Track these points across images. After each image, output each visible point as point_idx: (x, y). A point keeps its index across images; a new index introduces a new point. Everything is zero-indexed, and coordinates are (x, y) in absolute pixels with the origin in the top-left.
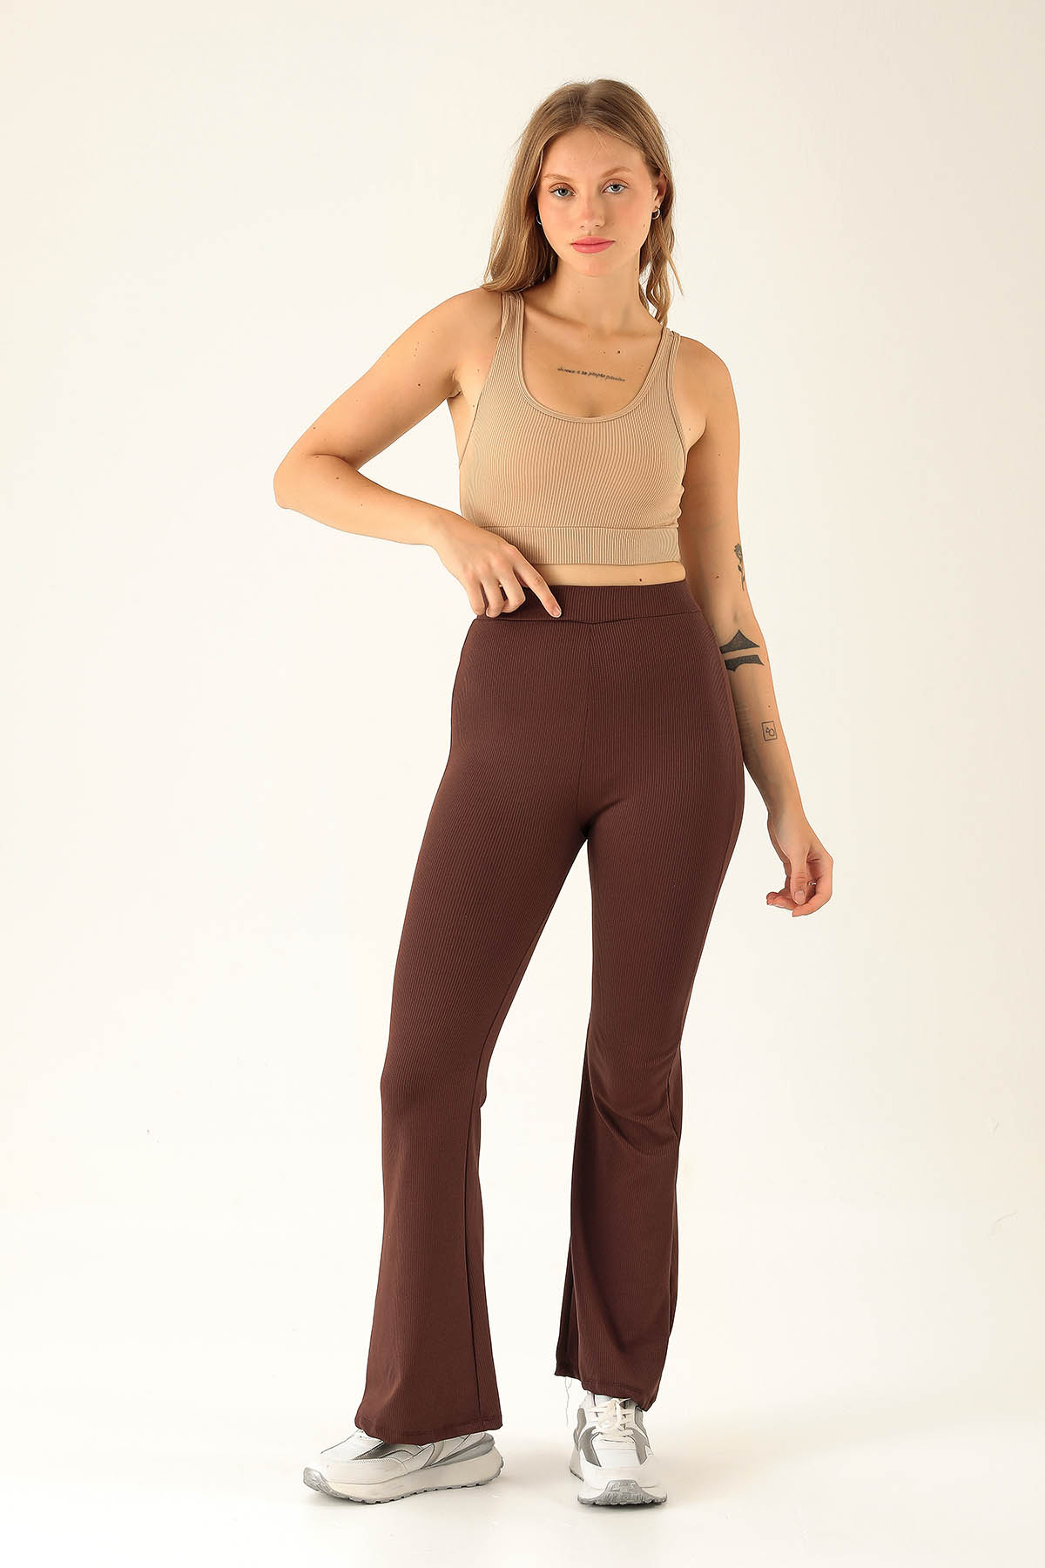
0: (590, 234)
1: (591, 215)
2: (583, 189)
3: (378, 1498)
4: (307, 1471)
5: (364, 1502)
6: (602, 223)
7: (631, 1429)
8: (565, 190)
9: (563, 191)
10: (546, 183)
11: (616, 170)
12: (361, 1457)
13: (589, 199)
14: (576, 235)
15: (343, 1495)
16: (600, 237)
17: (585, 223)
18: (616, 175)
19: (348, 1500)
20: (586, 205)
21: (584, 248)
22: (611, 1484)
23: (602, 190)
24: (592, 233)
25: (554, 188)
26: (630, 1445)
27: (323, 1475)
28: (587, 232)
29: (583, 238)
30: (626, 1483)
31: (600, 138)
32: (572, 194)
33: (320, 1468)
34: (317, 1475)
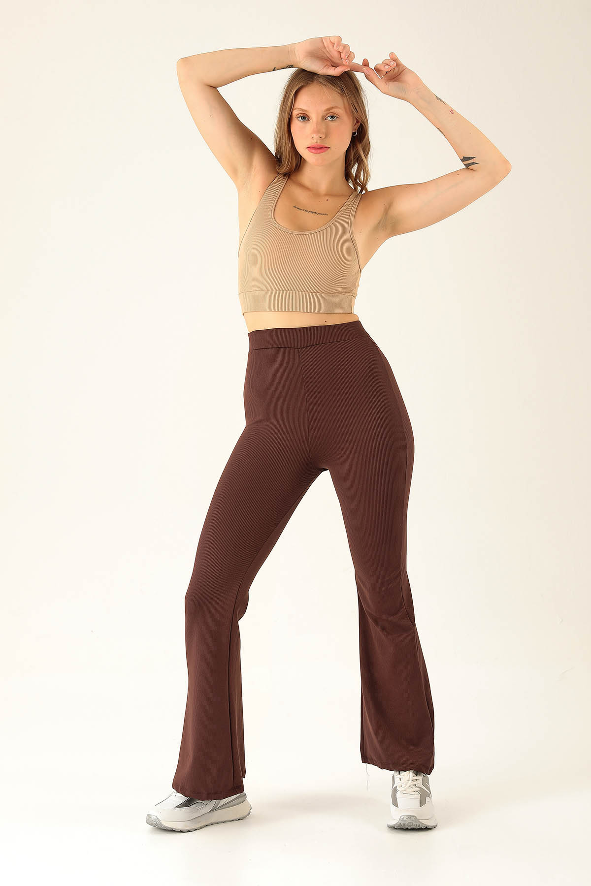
0: (317, 142)
1: (318, 131)
2: (314, 117)
3: (188, 829)
4: (149, 816)
5: (181, 832)
6: (323, 136)
7: (418, 787)
8: (305, 117)
9: (304, 118)
10: (295, 113)
11: (332, 108)
12: (178, 807)
13: (317, 124)
14: (309, 143)
15: (169, 827)
16: (323, 144)
17: (314, 136)
18: (331, 111)
19: (172, 831)
20: (315, 126)
21: (313, 151)
22: (402, 817)
23: (324, 118)
24: (318, 142)
25: (299, 116)
26: (417, 796)
27: (158, 817)
28: (315, 141)
29: (313, 144)
30: (410, 817)
31: (325, 89)
32: (308, 120)
33: (155, 814)
34: (155, 817)
